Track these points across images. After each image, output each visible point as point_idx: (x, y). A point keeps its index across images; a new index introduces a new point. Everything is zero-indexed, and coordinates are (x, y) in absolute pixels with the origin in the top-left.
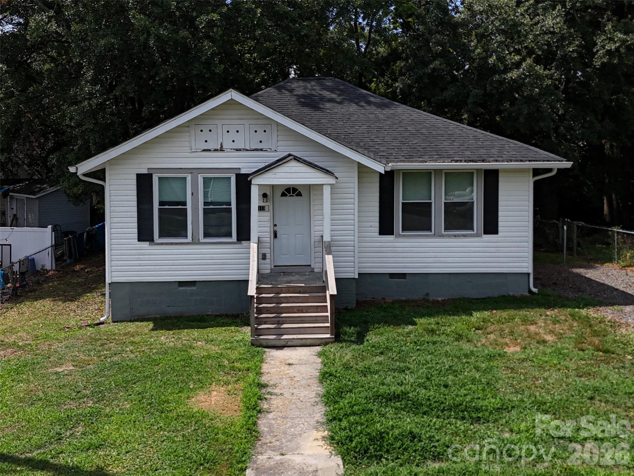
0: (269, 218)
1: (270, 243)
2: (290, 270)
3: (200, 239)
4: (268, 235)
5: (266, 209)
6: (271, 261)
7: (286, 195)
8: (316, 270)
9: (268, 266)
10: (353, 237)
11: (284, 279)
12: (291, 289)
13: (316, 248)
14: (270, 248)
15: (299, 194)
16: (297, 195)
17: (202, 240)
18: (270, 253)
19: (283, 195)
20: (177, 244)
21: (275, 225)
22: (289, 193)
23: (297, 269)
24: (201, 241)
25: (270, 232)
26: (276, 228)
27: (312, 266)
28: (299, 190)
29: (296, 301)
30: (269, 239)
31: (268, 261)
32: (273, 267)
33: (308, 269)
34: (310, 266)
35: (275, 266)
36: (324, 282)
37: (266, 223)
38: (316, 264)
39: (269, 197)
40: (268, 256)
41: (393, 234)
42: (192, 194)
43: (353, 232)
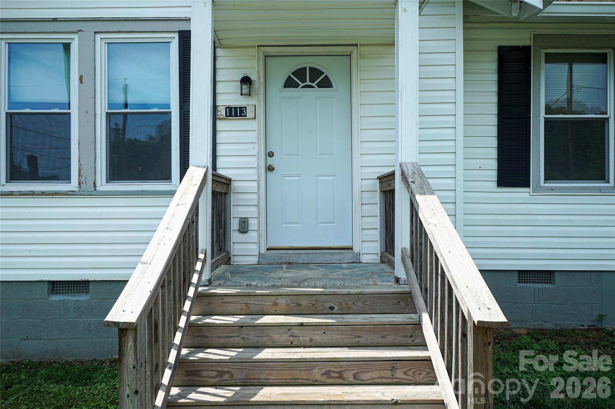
0: (254, 135)
1: (258, 193)
2: (303, 257)
3: (98, 184)
4: (253, 174)
5: (250, 113)
6: (259, 236)
7: (296, 86)
8: (364, 259)
9: (254, 249)
10: (452, 181)
11: (288, 275)
12: (304, 302)
13: (364, 207)
14: (258, 206)
15: (326, 83)
16: (320, 85)
17: (103, 186)
18: (258, 218)
19: (289, 84)
20: (43, 194)
21: (271, 154)
22: (304, 81)
23: (320, 257)
24: (99, 188)
25: (258, 168)
26: (271, 161)
27: (356, 249)
28: (326, 73)
29: (318, 338)
30: (255, 184)
31: (252, 236)
32: (263, 251)
33: (347, 256)
34: (352, 249)
35: (267, 249)
36: (397, 280)
37: (250, 146)
38: (366, 245)
39: (256, 85)
40: (253, 224)
41: (528, 186)
42: (81, 78)
43: (452, 169)
